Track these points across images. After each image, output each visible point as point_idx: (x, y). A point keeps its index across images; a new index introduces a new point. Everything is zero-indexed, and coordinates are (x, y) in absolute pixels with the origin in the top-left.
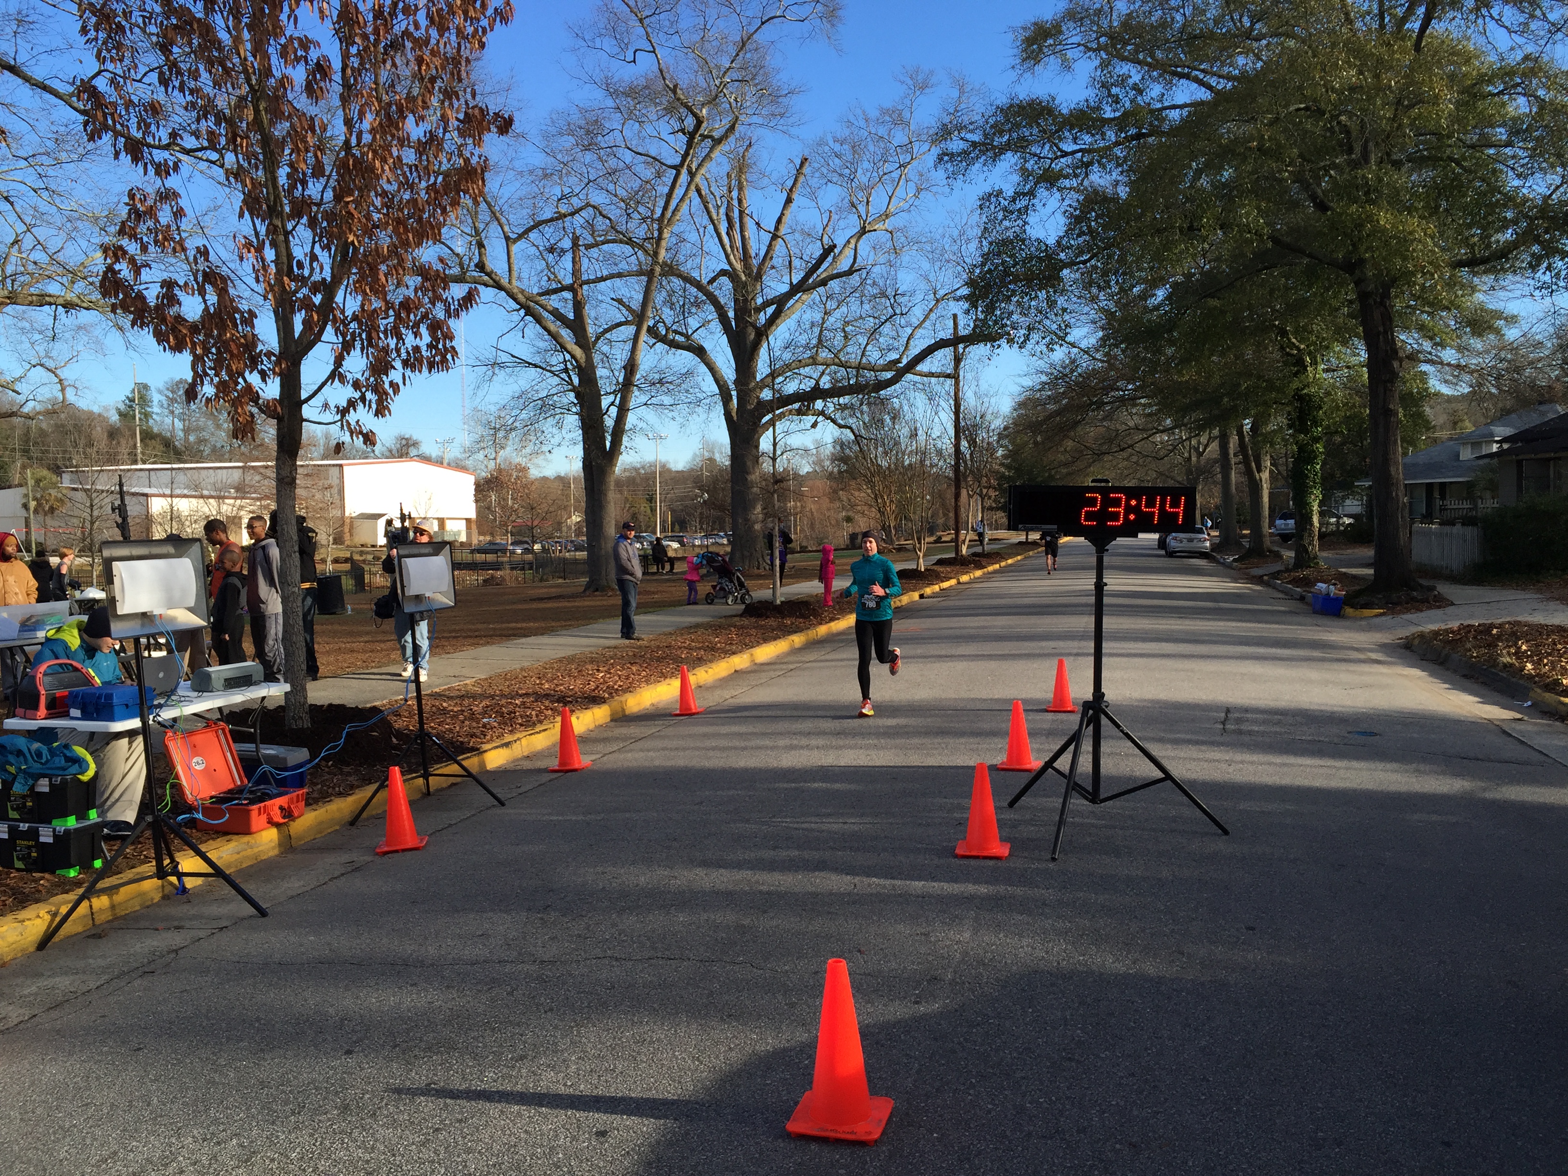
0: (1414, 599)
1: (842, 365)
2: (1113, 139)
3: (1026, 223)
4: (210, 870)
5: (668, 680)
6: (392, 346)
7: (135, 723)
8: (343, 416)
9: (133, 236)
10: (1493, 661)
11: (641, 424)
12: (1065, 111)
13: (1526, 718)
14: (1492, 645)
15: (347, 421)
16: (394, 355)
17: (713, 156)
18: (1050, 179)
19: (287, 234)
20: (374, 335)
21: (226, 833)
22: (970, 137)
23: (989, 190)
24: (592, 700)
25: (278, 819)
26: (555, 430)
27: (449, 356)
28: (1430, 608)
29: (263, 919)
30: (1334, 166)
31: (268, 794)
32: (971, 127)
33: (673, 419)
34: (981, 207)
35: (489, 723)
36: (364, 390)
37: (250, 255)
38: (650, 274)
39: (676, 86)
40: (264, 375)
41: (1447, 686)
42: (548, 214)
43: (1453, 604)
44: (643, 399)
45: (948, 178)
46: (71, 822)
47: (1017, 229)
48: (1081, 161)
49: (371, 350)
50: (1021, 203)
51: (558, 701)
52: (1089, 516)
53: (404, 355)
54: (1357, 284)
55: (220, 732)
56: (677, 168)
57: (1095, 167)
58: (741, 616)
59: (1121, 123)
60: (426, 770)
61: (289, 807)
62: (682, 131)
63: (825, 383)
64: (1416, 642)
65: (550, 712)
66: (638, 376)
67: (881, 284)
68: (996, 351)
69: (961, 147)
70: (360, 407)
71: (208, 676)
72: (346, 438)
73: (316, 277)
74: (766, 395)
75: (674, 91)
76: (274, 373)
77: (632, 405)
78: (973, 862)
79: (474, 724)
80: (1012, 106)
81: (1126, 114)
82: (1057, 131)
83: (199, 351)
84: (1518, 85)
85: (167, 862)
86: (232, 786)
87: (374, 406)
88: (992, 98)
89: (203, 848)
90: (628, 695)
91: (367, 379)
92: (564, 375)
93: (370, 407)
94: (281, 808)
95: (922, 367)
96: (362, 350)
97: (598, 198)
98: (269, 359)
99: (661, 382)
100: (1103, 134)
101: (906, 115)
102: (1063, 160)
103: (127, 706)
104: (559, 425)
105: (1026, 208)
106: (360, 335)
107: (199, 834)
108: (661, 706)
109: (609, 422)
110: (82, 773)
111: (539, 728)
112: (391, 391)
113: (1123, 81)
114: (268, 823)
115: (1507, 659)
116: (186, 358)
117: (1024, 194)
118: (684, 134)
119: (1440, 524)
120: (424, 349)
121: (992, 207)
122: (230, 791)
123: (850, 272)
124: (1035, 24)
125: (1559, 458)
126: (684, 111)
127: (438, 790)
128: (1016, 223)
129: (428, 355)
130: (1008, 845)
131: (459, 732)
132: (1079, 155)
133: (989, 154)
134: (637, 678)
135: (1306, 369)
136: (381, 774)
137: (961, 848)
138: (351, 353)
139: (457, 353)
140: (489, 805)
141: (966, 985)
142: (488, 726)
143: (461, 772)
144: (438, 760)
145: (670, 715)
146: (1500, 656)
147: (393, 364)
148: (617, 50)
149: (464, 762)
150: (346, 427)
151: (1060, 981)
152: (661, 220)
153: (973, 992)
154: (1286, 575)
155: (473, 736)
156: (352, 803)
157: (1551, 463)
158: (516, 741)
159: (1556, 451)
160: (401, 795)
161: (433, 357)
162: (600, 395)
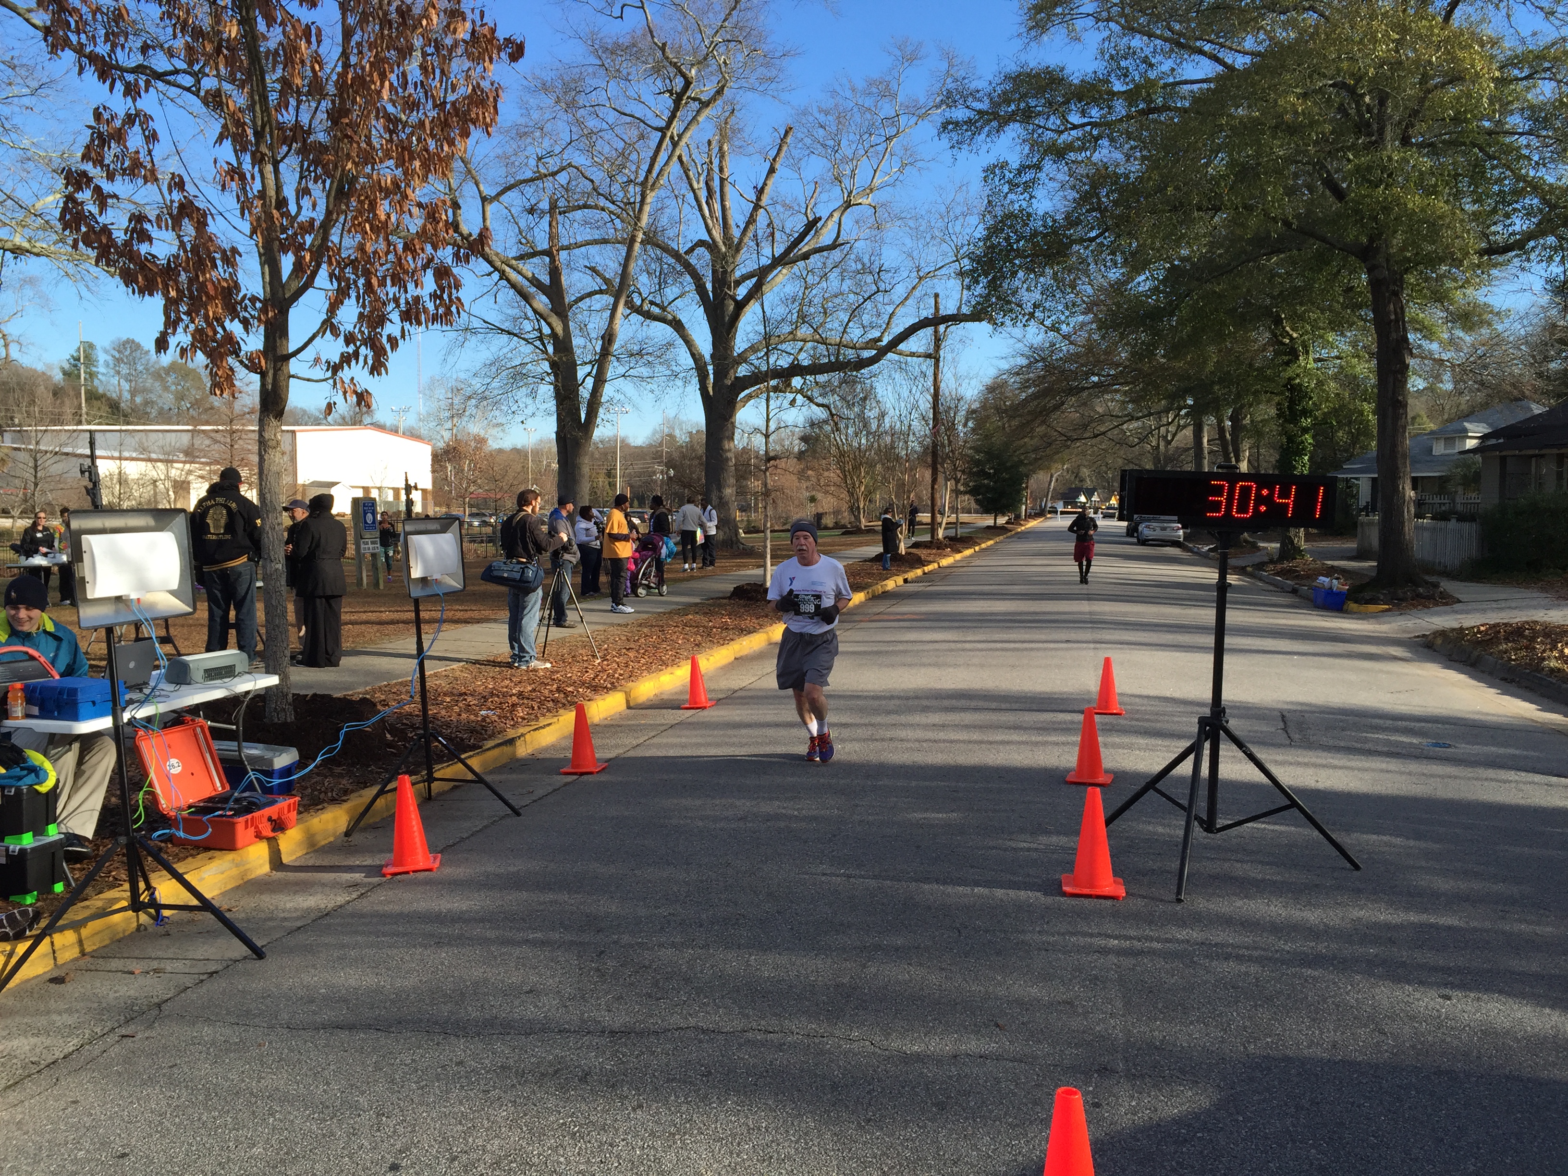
0: (1419, 596)
1: (824, 342)
2: (1124, 113)
3: (1031, 197)
4: (195, 902)
5: (669, 668)
6: (391, 296)
7: (105, 723)
8: (335, 372)
9: (99, 162)
10: (1536, 666)
11: (618, 396)
12: (1075, 82)
14: (1530, 648)
15: (341, 378)
16: (392, 305)
17: (700, 119)
18: (1059, 153)
19: (276, 164)
20: (374, 281)
21: (207, 849)
22: (978, 106)
23: (993, 161)
24: (596, 689)
25: (267, 831)
26: (529, 401)
27: (454, 309)
28: (1437, 605)
29: (259, 963)
30: (1353, 147)
31: (254, 804)
32: (979, 95)
33: (652, 391)
34: (986, 179)
35: (488, 716)
36: (358, 343)
37: (234, 184)
38: (633, 240)
39: (664, 44)
40: (246, 323)
41: (1493, 691)
42: (529, 174)
43: (1459, 601)
44: (621, 370)
45: (953, 147)
46: (28, 840)
47: (1024, 204)
48: (1091, 134)
49: (367, 299)
50: (1027, 177)
51: (558, 690)
53: (403, 307)
54: (1369, 272)
55: (199, 730)
56: (663, 130)
57: (1105, 142)
58: (730, 598)
59: (1130, 96)
60: (430, 773)
61: (280, 818)
62: (670, 92)
63: (805, 360)
64: (1439, 641)
65: (551, 704)
66: (615, 347)
67: (866, 260)
68: (1000, 329)
69: (968, 114)
70: (353, 362)
71: (185, 666)
72: (339, 399)
73: (306, 215)
74: (743, 371)
75: (663, 48)
76: (259, 320)
77: (609, 375)
78: (1086, 902)
79: (472, 718)
80: (1019, 75)
81: (1138, 87)
82: (1064, 103)
83: (173, 293)
84: (1548, 69)
85: (142, 885)
86: (213, 794)
87: (370, 362)
88: (1002, 65)
89: (180, 868)
90: (630, 684)
91: (362, 332)
92: (538, 343)
94: (270, 819)
95: (902, 347)
96: (358, 298)
97: (580, 160)
98: (254, 305)
99: (640, 354)
100: (1110, 107)
101: (894, 86)
102: (1073, 133)
103: (94, 703)
104: (533, 394)
105: (1034, 181)
106: (355, 282)
107: (176, 850)
108: (665, 697)
109: (585, 392)
110: (40, 783)
111: (543, 721)
112: (388, 347)
113: (1130, 53)
114: (256, 837)
115: (1553, 664)
116: (157, 302)
117: (1029, 167)
118: (672, 94)
119: (1432, 518)
120: (427, 298)
121: (997, 179)
122: (210, 799)
123: (833, 246)
125: (1542, 456)
126: (672, 71)
127: (440, 794)
128: (1022, 197)
129: (430, 306)
130: (1121, 880)
131: (457, 727)
132: (1088, 128)
133: (995, 124)
134: (637, 665)
135: (1297, 358)
136: (377, 776)
137: (1067, 885)
138: (346, 302)
139: (462, 305)
140: (502, 814)
141: (1147, 1080)
142: (488, 720)
143: (470, 776)
144: (440, 759)
145: (679, 708)
146: (1544, 659)
147: (391, 316)
148: (604, 4)
149: (469, 762)
150: (338, 386)
151: (1259, 1075)
152: (643, 184)
153: (1160, 1090)
154: (1272, 567)
155: (473, 731)
156: (348, 812)
157: (1534, 460)
158: (519, 737)
159: (1540, 449)
160: (412, 808)
161: (437, 309)
162: (576, 365)
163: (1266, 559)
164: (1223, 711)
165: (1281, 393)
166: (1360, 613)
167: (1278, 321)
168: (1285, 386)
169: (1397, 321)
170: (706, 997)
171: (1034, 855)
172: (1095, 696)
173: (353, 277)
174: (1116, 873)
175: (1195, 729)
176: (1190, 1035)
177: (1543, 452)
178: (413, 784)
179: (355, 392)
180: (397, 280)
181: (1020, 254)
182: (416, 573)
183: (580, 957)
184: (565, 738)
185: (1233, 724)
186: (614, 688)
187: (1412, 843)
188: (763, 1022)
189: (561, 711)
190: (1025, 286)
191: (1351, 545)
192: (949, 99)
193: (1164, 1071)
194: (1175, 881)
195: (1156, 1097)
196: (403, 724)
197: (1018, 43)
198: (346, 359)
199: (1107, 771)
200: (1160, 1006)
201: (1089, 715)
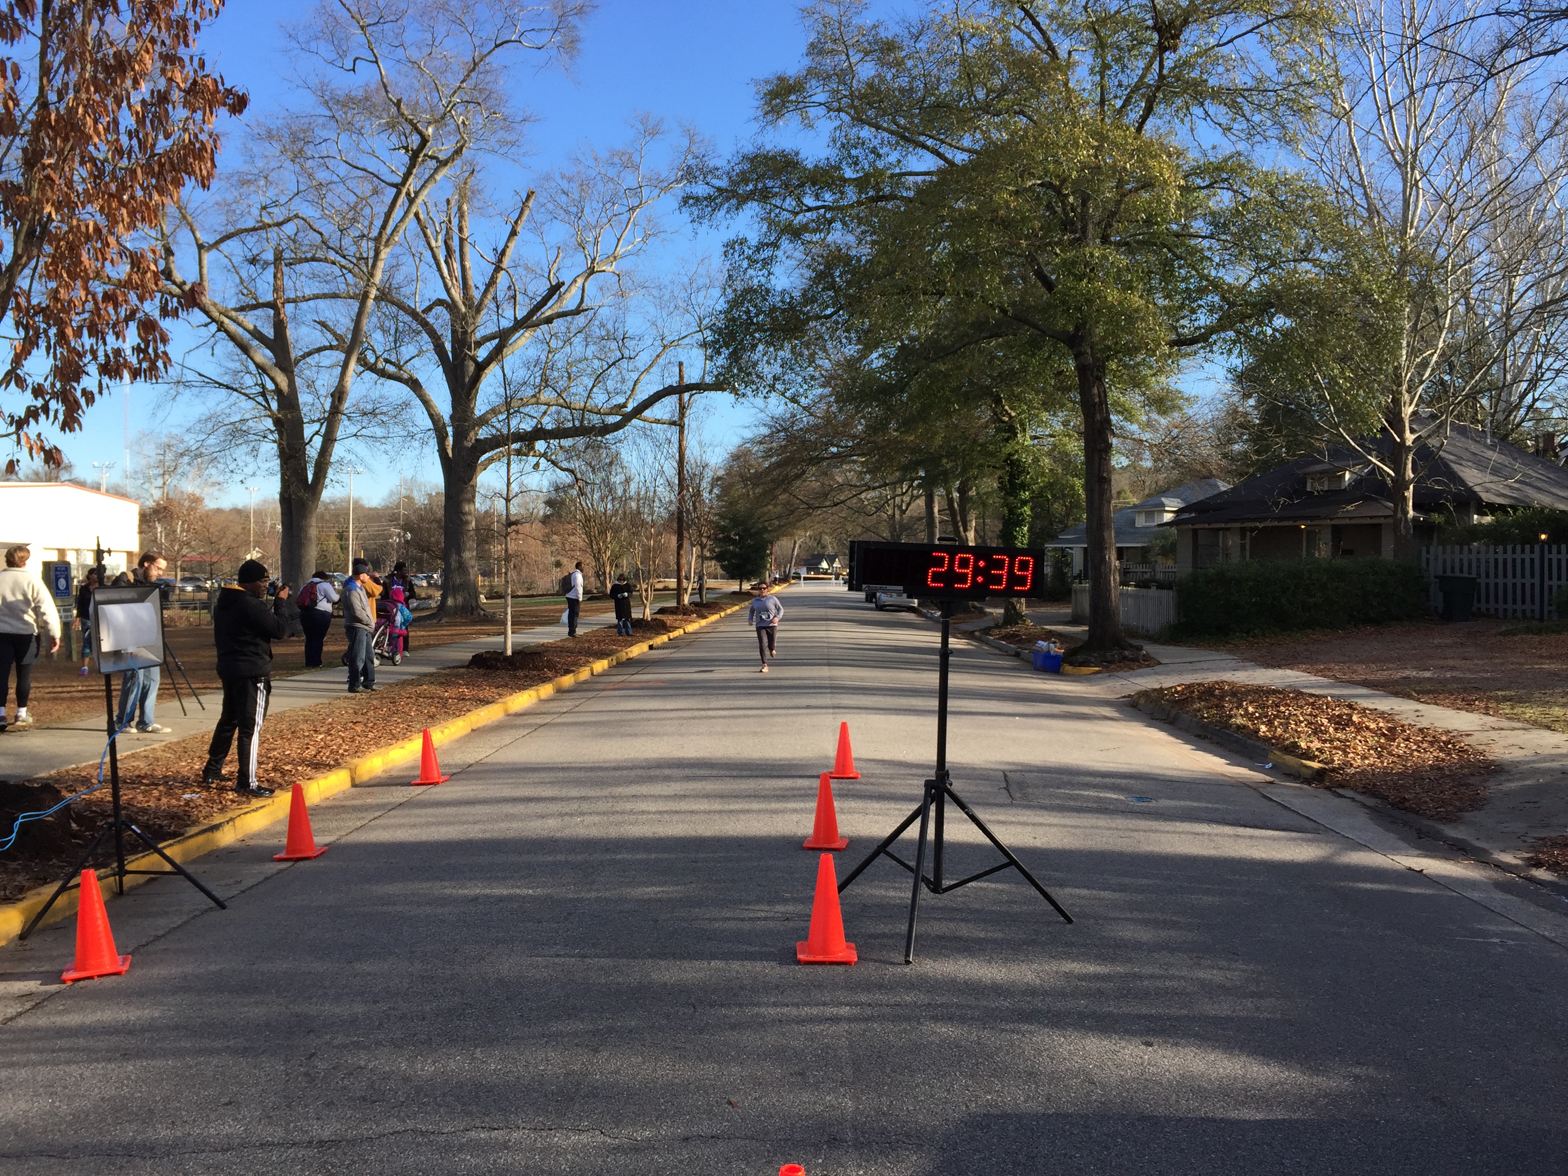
0: (1125, 658)
1: (569, 408)
2: (855, 199)
3: (770, 274)
5: (400, 742)
6: (88, 347)
8: (19, 427)
10: (1225, 723)
11: (349, 457)
12: (810, 166)
13: (1277, 781)
14: (1220, 707)
15: (26, 434)
16: (89, 357)
17: (438, 177)
18: (795, 233)
20: (69, 331)
22: (718, 183)
23: (733, 237)
24: (319, 766)
26: (249, 459)
27: (160, 364)
28: (1141, 667)
30: (1059, 243)
32: (718, 173)
33: (386, 452)
34: (725, 254)
35: (192, 800)
36: (47, 397)
38: (366, 296)
39: (399, 101)
41: (1188, 746)
42: (251, 224)
43: (1160, 663)
44: (353, 429)
45: (693, 221)
47: (763, 280)
48: (824, 216)
49: (59, 350)
50: (765, 254)
51: (275, 769)
52: (936, 577)
53: (102, 359)
54: (1077, 357)
56: (398, 187)
57: (838, 225)
58: (468, 667)
59: (861, 183)
60: (121, 866)
62: (406, 148)
63: (548, 423)
64: (1142, 701)
66: (346, 405)
67: (610, 326)
68: (741, 400)
69: (707, 191)
70: (42, 417)
72: (23, 455)
74: (483, 433)
75: (398, 104)
77: (339, 434)
78: (820, 969)
79: (174, 802)
80: (756, 157)
81: (867, 176)
82: (799, 186)
84: (1226, 180)
87: (61, 417)
88: (740, 145)
90: (356, 761)
91: (53, 385)
92: (260, 399)
93: (56, 417)
95: (647, 413)
96: (48, 349)
97: (308, 211)
99: (373, 413)
100: (842, 193)
101: (636, 158)
102: (808, 214)
104: (254, 453)
105: (771, 258)
106: (46, 331)
108: (394, 773)
109: (313, 451)
112: (82, 402)
113: (860, 143)
115: (1240, 721)
117: (768, 245)
118: (407, 151)
119: (1135, 586)
120: (129, 352)
121: (736, 255)
123: (577, 312)
124: (779, 78)
125: (1228, 529)
126: (408, 128)
127: (132, 888)
128: (760, 273)
129: (134, 360)
130: (853, 945)
131: (155, 813)
132: (822, 211)
133: (734, 201)
134: (364, 740)
135: (1016, 435)
136: (59, 871)
137: (803, 952)
138: (35, 352)
139: (170, 360)
140: (204, 907)
141: (875, 1146)
142: (192, 805)
143: (168, 867)
144: (134, 850)
145: (410, 784)
146: (1231, 717)
147: (86, 369)
148: (334, 56)
149: (167, 852)
150: (23, 442)
151: (979, 1133)
152: (377, 239)
153: (887, 1157)
154: (997, 631)
155: (173, 817)
156: (23, 912)
157: (1221, 533)
158: (228, 822)
159: (1226, 522)
160: (97, 906)
161: (140, 363)
162: (303, 423)
163: (992, 624)
164: (947, 774)
165: (1003, 468)
166: (1073, 675)
167: (998, 401)
168: (1005, 461)
169: (1101, 404)
170: (426, 1096)
171: (771, 924)
172: (833, 762)
173: (43, 326)
174: (847, 936)
175: (922, 791)
176: (915, 1098)
177: (1229, 525)
178: (100, 879)
179: (42, 448)
180: (94, 331)
181: (760, 328)
182: (106, 646)
183: (287, 1061)
184: (279, 822)
185: (957, 786)
186: (337, 765)
187: (1117, 895)
188: (487, 1119)
189: (277, 792)
190: (765, 358)
191: (1066, 610)
192: (689, 175)
193: (890, 1137)
194: (904, 943)
195: (883, 1164)
196: (92, 812)
197: (755, 126)
198: (32, 413)
199: (843, 837)
200: (888, 1070)
201: (825, 779)
